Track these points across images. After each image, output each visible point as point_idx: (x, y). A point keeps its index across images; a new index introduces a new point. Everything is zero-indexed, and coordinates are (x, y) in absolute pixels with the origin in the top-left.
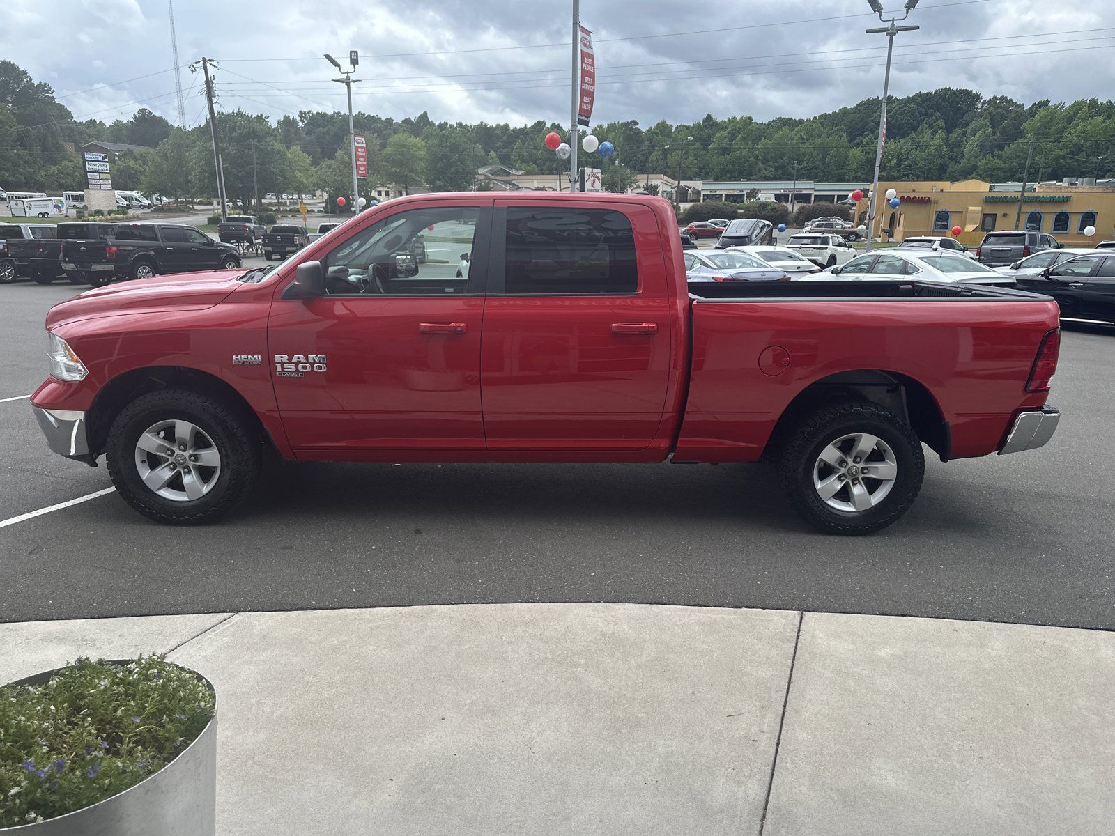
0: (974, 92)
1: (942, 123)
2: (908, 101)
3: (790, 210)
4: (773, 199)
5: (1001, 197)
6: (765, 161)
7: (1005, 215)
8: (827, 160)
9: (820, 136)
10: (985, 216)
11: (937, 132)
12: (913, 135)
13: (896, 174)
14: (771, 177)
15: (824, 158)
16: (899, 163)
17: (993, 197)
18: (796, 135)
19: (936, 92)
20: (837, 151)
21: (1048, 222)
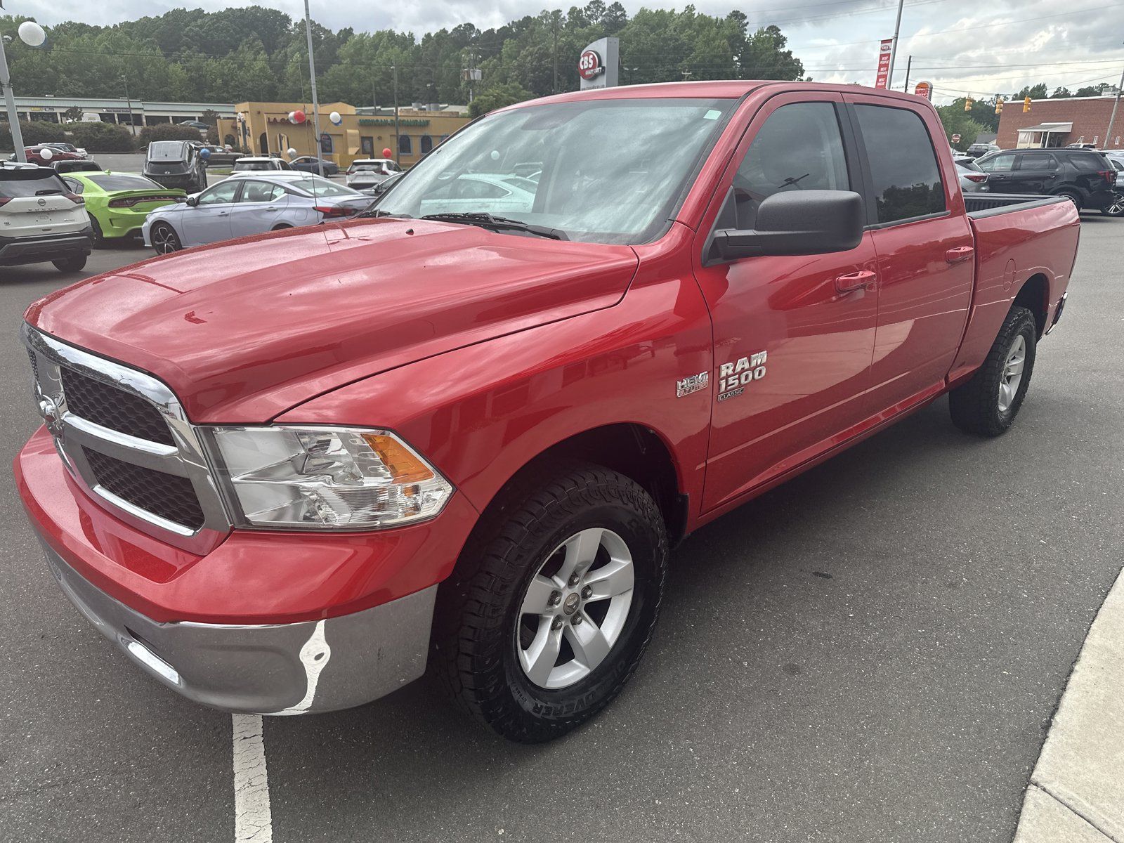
0: (283, 14)
1: (260, 43)
2: (219, 16)
3: (132, 132)
4: (98, 120)
5: (373, 121)
6: (69, 72)
7: (380, 138)
8: (145, 76)
9: (129, 47)
10: (363, 139)
11: (260, 53)
12: (231, 54)
13: (225, 95)
14: (81, 94)
15: (141, 74)
16: (226, 83)
17: (366, 120)
18: (100, 45)
19: (247, 9)
20: (154, 65)
21: (416, 145)
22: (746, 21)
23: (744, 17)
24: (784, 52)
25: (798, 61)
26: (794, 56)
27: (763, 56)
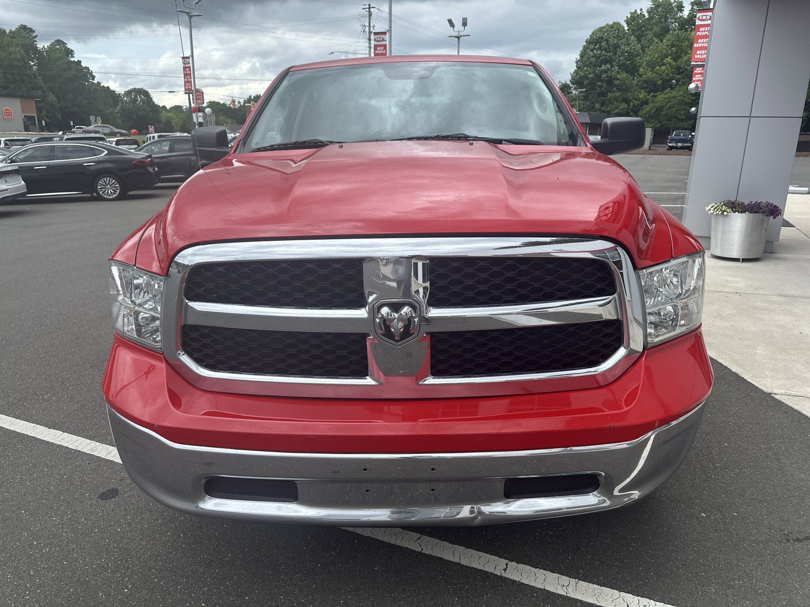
22: (35, 34)
23: (31, 31)
24: (74, 61)
25: (87, 68)
26: (83, 65)
27: (58, 63)
